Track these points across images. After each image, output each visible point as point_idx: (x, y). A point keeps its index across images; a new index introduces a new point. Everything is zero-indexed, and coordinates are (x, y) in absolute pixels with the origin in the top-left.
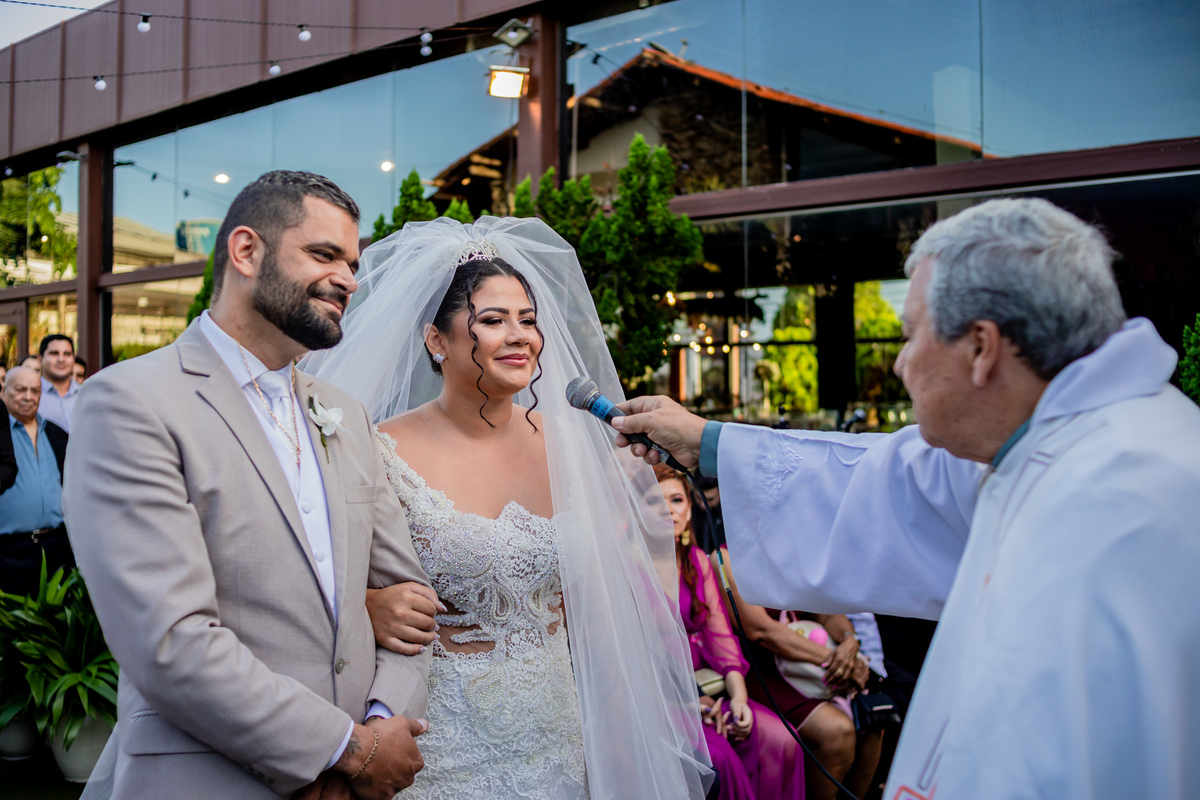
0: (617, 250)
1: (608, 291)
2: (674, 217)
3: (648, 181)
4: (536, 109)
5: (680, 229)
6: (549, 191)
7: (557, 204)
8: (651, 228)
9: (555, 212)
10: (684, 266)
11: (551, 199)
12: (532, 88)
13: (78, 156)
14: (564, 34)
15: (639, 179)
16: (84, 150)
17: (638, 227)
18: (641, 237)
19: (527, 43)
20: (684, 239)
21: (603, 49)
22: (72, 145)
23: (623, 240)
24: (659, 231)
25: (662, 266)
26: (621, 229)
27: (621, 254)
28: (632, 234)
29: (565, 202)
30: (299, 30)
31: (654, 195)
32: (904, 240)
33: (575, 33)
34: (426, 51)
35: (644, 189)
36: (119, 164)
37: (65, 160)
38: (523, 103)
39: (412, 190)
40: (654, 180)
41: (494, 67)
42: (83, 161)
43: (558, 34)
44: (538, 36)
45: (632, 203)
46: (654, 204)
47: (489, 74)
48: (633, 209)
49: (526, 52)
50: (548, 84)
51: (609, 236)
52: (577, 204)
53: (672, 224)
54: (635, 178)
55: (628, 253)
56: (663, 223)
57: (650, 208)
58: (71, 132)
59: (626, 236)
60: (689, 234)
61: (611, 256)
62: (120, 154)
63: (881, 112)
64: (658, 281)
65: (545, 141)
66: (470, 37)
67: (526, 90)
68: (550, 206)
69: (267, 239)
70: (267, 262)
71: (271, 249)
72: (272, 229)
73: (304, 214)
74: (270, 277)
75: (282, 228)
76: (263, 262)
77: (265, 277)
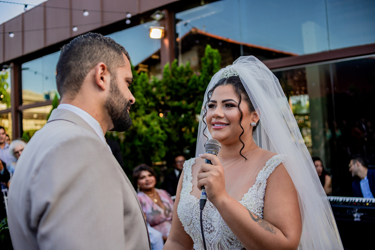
3: (213, 61)
4: (167, 42)
6: (175, 68)
12: (165, 34)
13: (10, 66)
14: (174, 16)
16: (12, 65)
19: (162, 19)
22: (8, 63)
23: (204, 83)
26: (204, 79)
31: (216, 66)
33: (178, 16)
34: (128, 22)
36: (24, 69)
37: (6, 68)
38: (162, 40)
41: (152, 27)
42: (11, 68)
44: (166, 17)
46: (216, 69)
47: (149, 30)
49: (162, 22)
50: (171, 33)
52: (186, 72)
54: (208, 60)
58: (8, 59)
62: (24, 66)
65: (170, 52)
66: (142, 19)
67: (163, 35)
68: (176, 73)
69: (112, 71)
70: (113, 84)
71: (114, 77)
72: (113, 66)
73: (124, 62)
74: (116, 92)
75: (117, 66)
76: (111, 83)
77: (114, 92)
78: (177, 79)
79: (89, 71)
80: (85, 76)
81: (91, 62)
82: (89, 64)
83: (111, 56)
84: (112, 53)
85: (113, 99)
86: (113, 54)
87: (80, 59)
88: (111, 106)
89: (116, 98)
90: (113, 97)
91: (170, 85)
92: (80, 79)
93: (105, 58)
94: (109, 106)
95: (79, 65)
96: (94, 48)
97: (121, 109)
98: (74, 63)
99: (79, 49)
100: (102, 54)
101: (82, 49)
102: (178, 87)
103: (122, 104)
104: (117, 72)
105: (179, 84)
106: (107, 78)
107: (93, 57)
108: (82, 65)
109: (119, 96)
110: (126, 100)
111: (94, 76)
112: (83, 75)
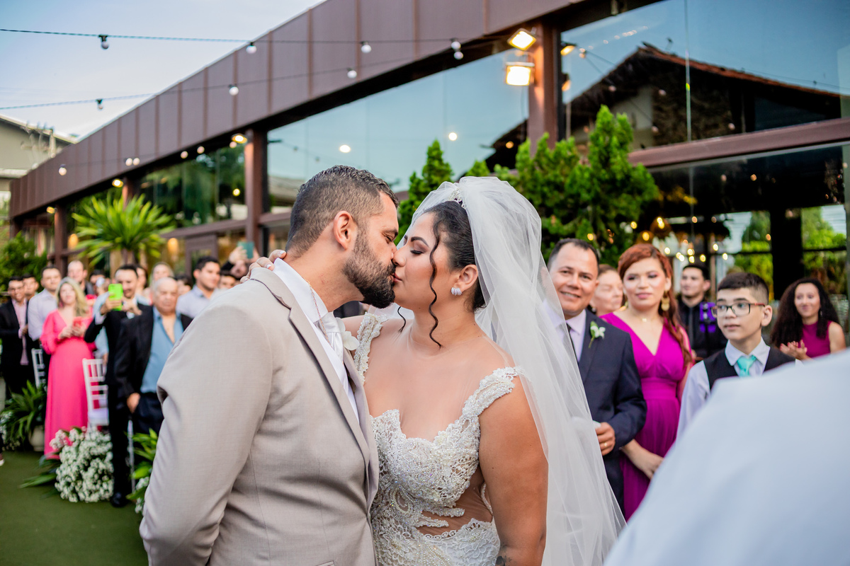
0: (589, 191)
1: (584, 221)
2: (630, 166)
3: (611, 140)
4: (540, 92)
5: (635, 175)
6: (543, 150)
7: (549, 160)
8: (614, 175)
9: (548, 165)
10: (645, 202)
11: (546, 156)
14: (559, 37)
15: (604, 139)
16: (250, 133)
17: (604, 174)
18: (607, 182)
20: (638, 182)
21: (590, 48)
22: (243, 130)
23: (593, 184)
24: (619, 177)
25: (623, 202)
26: (592, 176)
27: (593, 194)
28: (599, 180)
29: (555, 157)
30: (360, 45)
31: (615, 150)
32: (829, 176)
33: (566, 36)
34: (459, 55)
35: (607, 147)
36: (273, 142)
38: (531, 88)
39: (434, 153)
40: (615, 140)
41: (509, 63)
42: (249, 141)
43: (555, 38)
44: (540, 40)
45: (600, 158)
46: (615, 156)
47: (505, 70)
48: (601, 161)
49: (530, 55)
50: (549, 74)
51: (583, 182)
52: (565, 159)
53: (629, 171)
54: (601, 139)
55: (597, 194)
56: (622, 171)
57: (612, 160)
58: (242, 122)
59: (595, 181)
60: (642, 178)
61: (585, 196)
62: (271, 135)
63: (815, 83)
64: (623, 213)
65: (546, 115)
66: (496, 43)
67: (532, 80)
68: (544, 160)
69: (359, 222)
70: (360, 240)
71: (363, 231)
72: (362, 215)
73: (382, 207)
74: (364, 253)
75: (369, 215)
76: (357, 240)
77: (360, 252)
78: (546, 173)
79: (328, 224)
80: (321, 230)
81: (330, 211)
82: (327, 214)
83: (360, 201)
84: (363, 195)
85: (357, 262)
86: (363, 198)
87: (316, 207)
88: (352, 271)
89: (362, 261)
90: (358, 259)
91: (530, 186)
92: (314, 234)
93: (351, 204)
94: (350, 271)
95: (315, 216)
96: (336, 191)
97: (371, 276)
98: (308, 213)
99: (317, 193)
100: (347, 199)
101: (320, 193)
102: (546, 189)
103: (373, 269)
104: (368, 224)
105: (549, 183)
106: (353, 233)
107: (334, 204)
108: (318, 216)
109: (368, 259)
110: (380, 264)
111: (333, 231)
112: (319, 229)
